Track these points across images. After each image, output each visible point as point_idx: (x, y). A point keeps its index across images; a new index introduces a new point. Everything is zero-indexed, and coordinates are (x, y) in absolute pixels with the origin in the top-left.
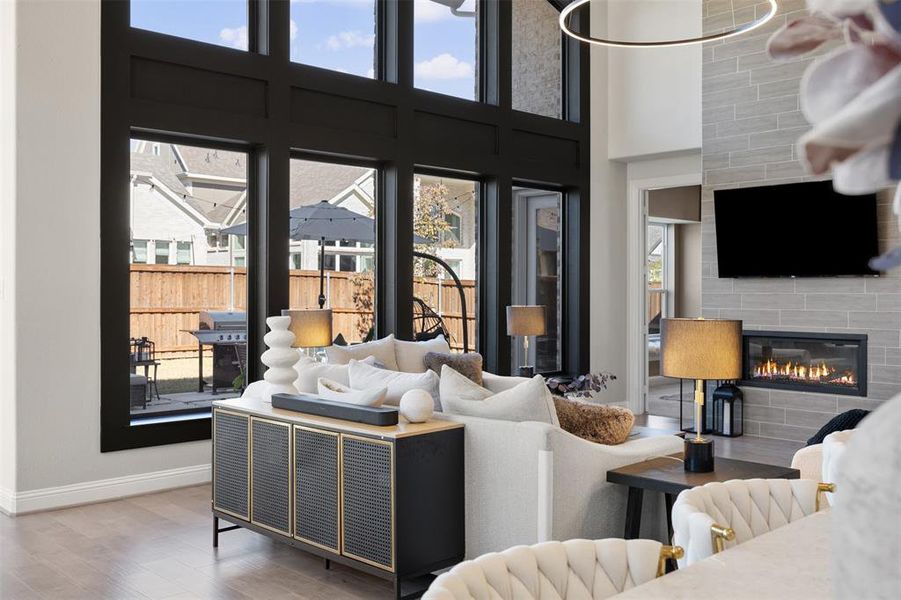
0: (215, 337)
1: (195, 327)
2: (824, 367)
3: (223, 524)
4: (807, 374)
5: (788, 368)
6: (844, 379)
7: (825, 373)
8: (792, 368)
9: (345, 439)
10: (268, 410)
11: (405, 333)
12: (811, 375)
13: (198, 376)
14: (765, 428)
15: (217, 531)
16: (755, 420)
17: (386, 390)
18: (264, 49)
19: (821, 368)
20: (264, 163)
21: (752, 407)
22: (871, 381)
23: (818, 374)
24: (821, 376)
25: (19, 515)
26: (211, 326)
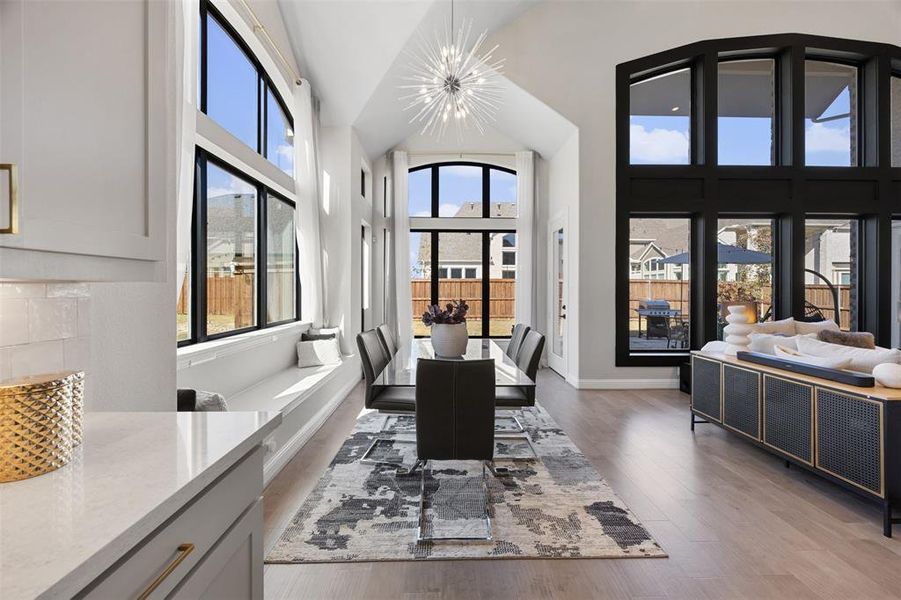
0: (648, 313)
1: (637, 308)
3: (697, 419)
9: (819, 391)
10: (735, 361)
11: (799, 316)
13: (637, 329)
15: (693, 422)
17: (851, 360)
18: (701, 161)
20: (701, 224)
25: (580, 390)
26: (646, 306)
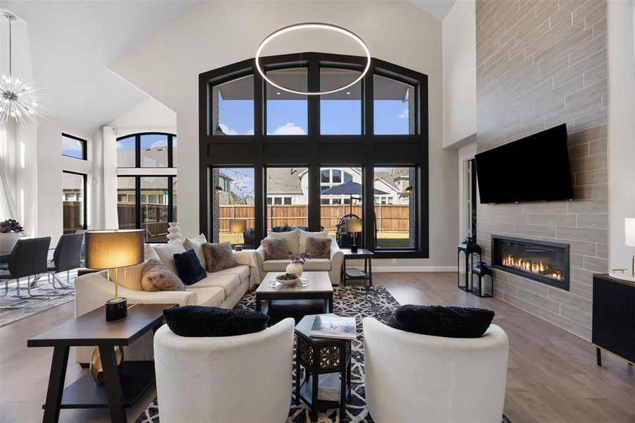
2: (541, 265)
4: (531, 268)
5: (520, 261)
6: (555, 275)
7: (542, 270)
8: (522, 262)
12: (533, 269)
14: (506, 295)
16: (501, 290)
19: (539, 265)
21: (499, 281)
22: (572, 280)
23: (537, 269)
24: (539, 271)
